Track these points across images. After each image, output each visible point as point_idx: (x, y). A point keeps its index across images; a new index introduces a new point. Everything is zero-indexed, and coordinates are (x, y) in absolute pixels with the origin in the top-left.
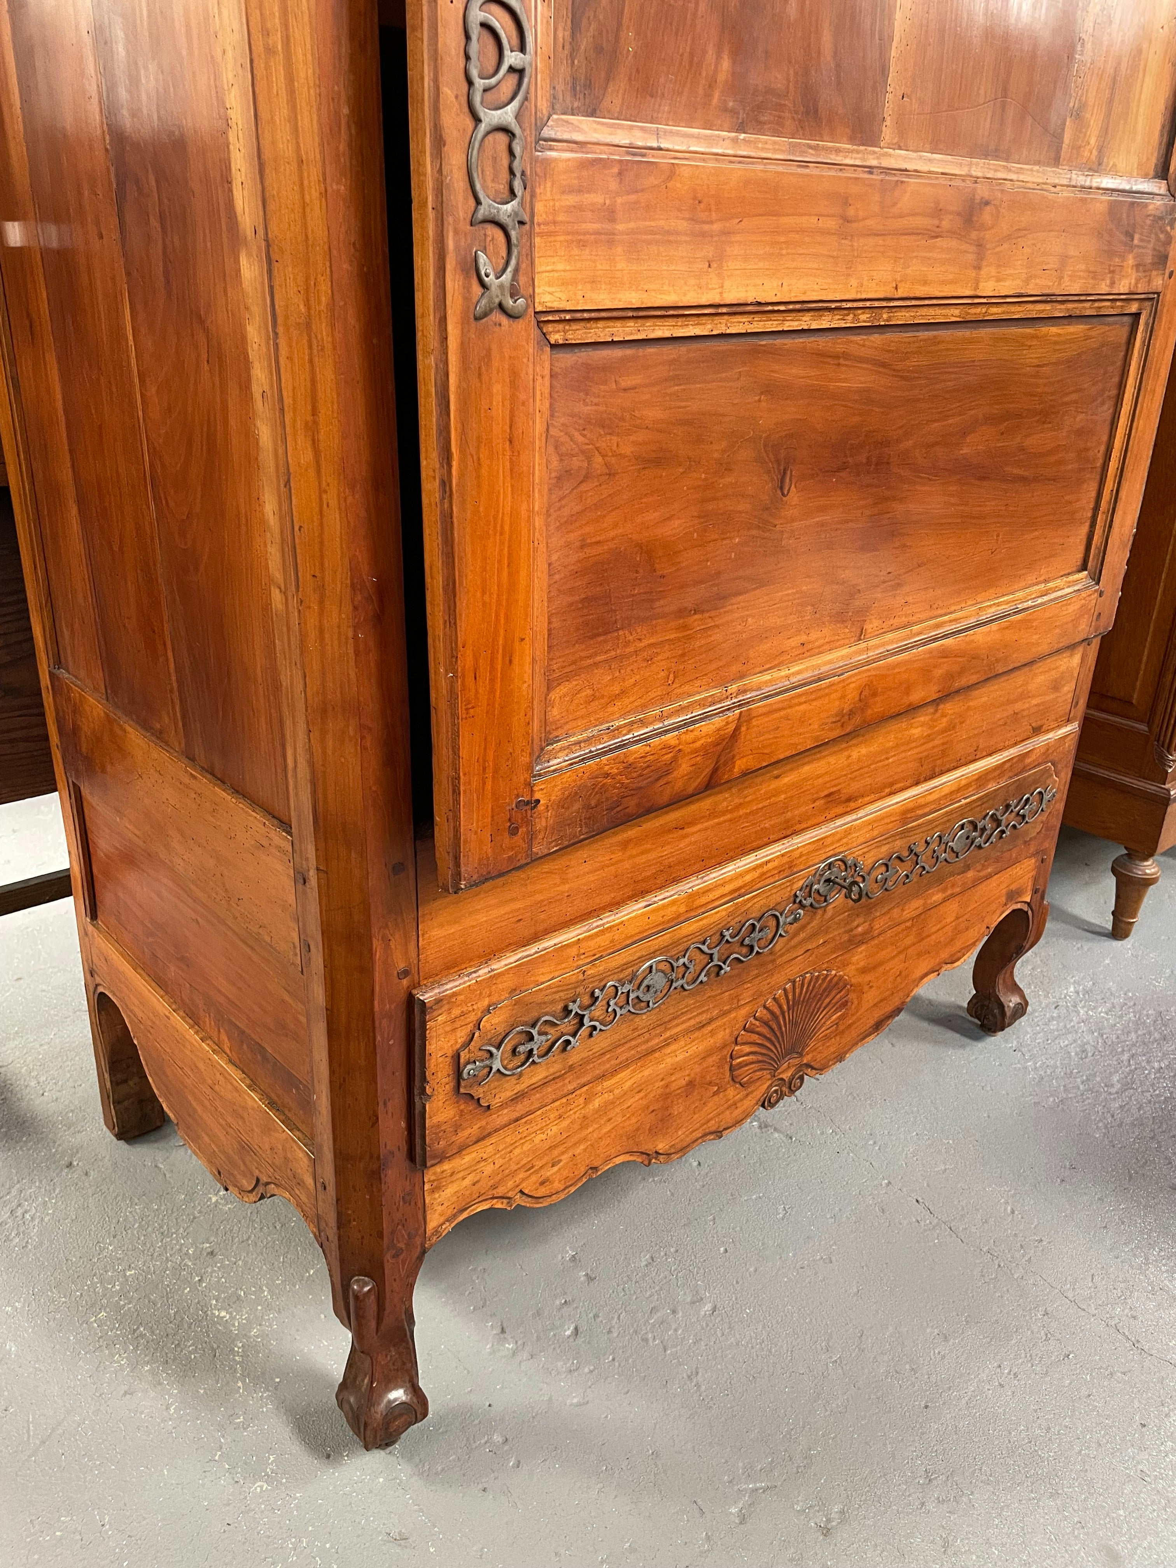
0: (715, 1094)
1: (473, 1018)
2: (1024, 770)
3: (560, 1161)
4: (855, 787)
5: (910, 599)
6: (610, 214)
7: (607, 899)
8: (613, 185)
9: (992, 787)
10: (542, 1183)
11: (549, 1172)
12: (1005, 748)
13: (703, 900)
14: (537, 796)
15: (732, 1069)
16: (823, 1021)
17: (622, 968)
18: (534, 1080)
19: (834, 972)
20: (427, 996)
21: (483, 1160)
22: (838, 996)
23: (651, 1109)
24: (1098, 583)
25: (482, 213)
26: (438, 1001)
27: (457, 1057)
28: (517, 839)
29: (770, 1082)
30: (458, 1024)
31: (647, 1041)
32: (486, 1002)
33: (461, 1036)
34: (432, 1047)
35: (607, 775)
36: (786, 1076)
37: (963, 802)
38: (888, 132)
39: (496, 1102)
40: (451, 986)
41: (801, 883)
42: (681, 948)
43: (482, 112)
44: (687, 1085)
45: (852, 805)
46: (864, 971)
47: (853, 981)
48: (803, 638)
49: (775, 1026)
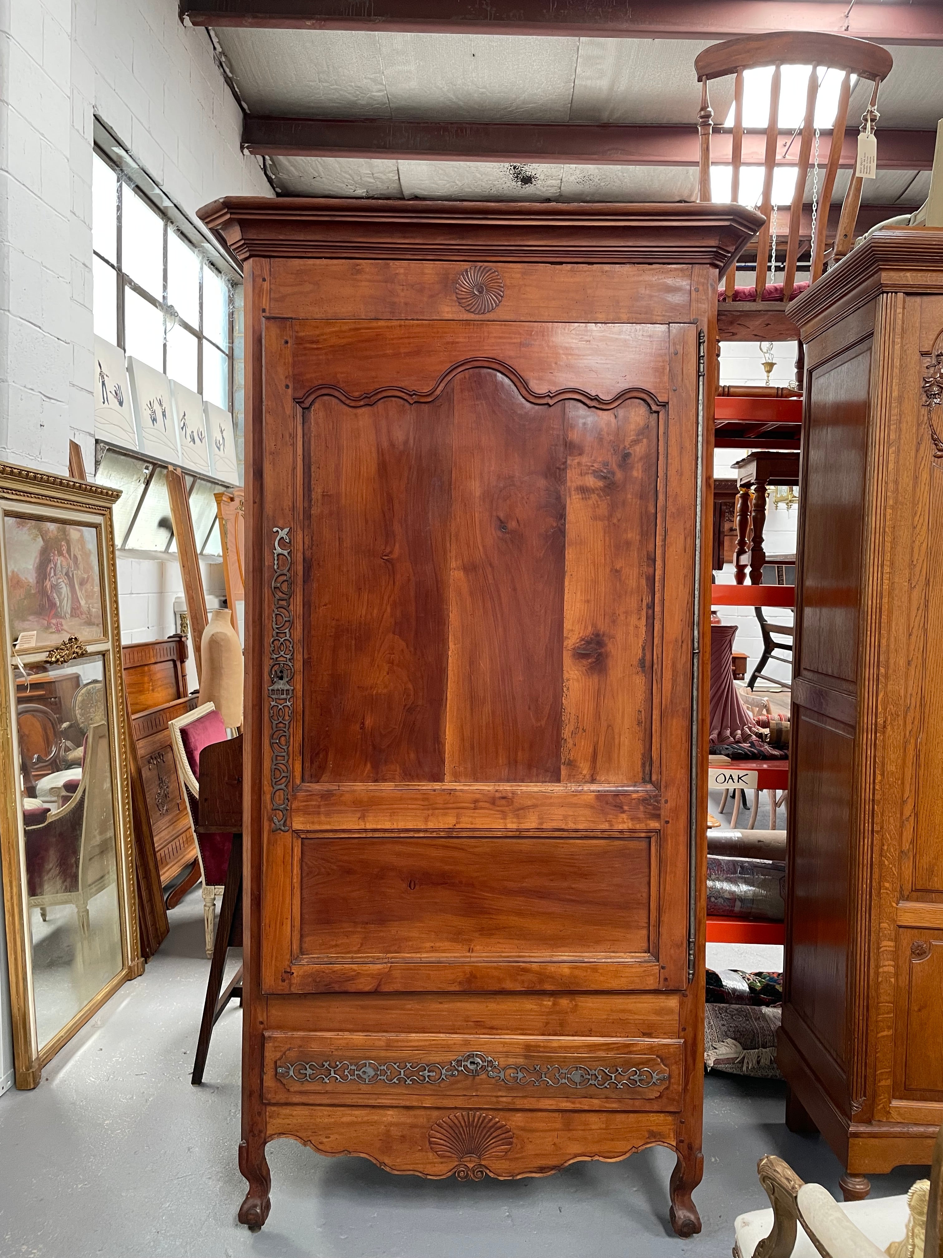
0: (419, 1150)
1: (283, 1049)
2: (630, 1053)
3: (329, 1137)
4: (495, 1023)
5: (501, 941)
6: (319, 806)
7: (351, 1027)
8: (319, 800)
9: (602, 1054)
10: (321, 1143)
11: (325, 1140)
12: (616, 1036)
13: (396, 1044)
14: (293, 971)
15: (430, 1143)
16: (493, 1145)
17: (352, 1058)
18: (309, 1088)
19: (497, 1120)
20: (267, 1034)
21: (291, 1115)
22: (504, 1135)
23: (380, 1138)
24: (658, 961)
25: (274, 808)
26: (270, 1037)
27: (276, 1062)
28: (285, 984)
29: (458, 1163)
30: (277, 1049)
31: (369, 1099)
32: (289, 1046)
33: (279, 1055)
34: (267, 1054)
35: (324, 972)
36: (471, 1165)
37: (576, 1055)
38: (447, 778)
39: (292, 1089)
40: (277, 1034)
41: (455, 1057)
42: (382, 1061)
43: (274, 786)
44: (401, 1136)
45: (495, 1031)
46: (523, 1129)
47: (515, 1131)
48: (432, 944)
49: (457, 1132)
